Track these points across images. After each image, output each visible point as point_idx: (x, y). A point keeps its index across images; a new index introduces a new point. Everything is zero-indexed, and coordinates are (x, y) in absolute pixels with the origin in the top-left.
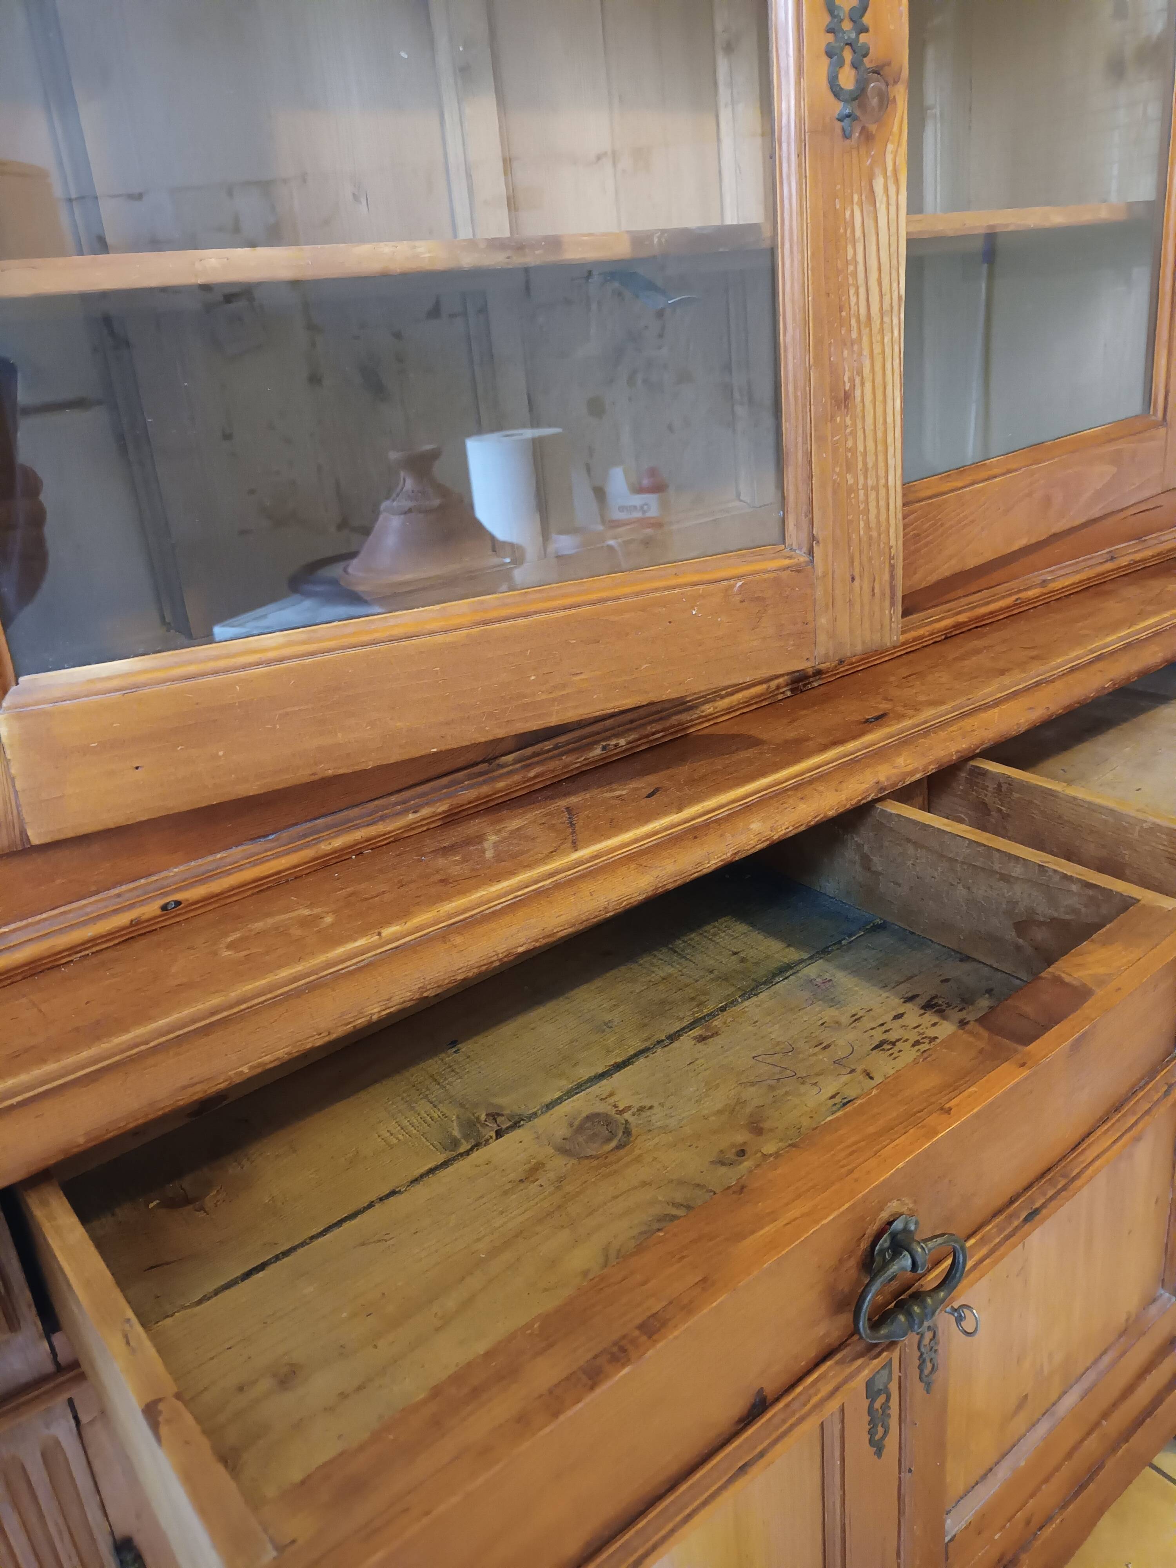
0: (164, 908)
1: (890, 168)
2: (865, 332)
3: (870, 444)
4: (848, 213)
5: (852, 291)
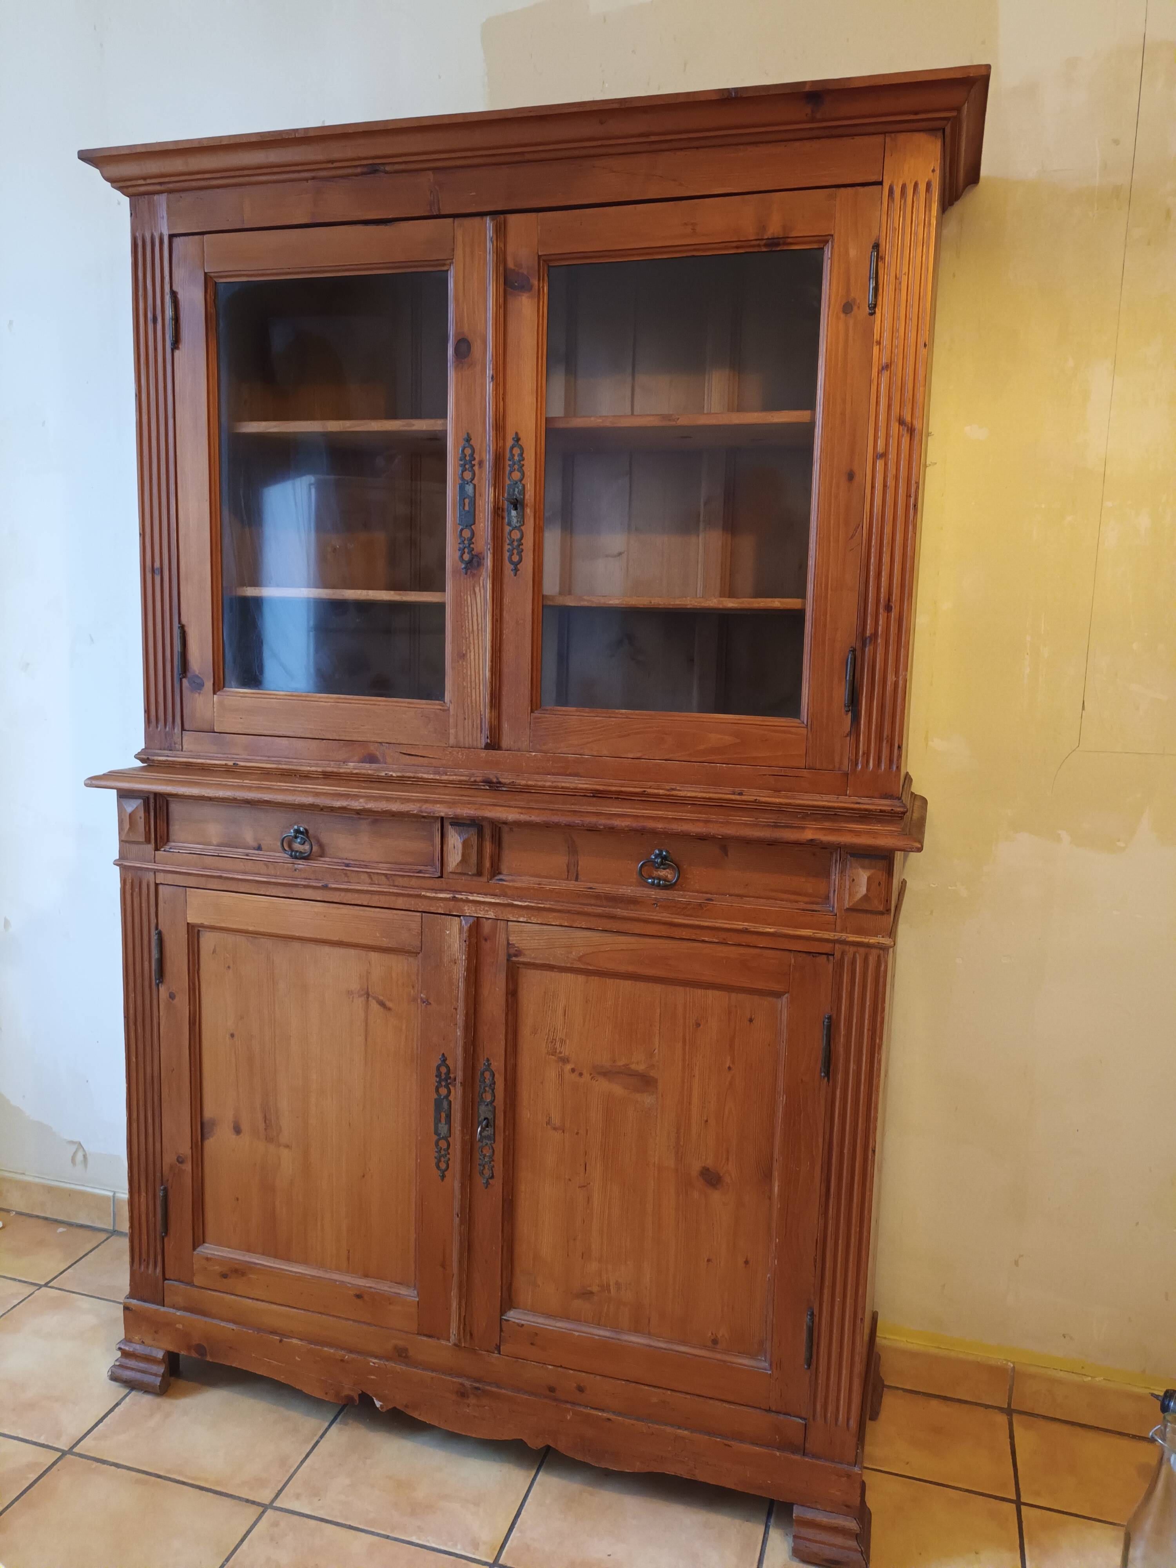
0: (234, 764)
1: (481, 585)
2: (471, 635)
3: (473, 673)
4: (465, 597)
5: (467, 621)
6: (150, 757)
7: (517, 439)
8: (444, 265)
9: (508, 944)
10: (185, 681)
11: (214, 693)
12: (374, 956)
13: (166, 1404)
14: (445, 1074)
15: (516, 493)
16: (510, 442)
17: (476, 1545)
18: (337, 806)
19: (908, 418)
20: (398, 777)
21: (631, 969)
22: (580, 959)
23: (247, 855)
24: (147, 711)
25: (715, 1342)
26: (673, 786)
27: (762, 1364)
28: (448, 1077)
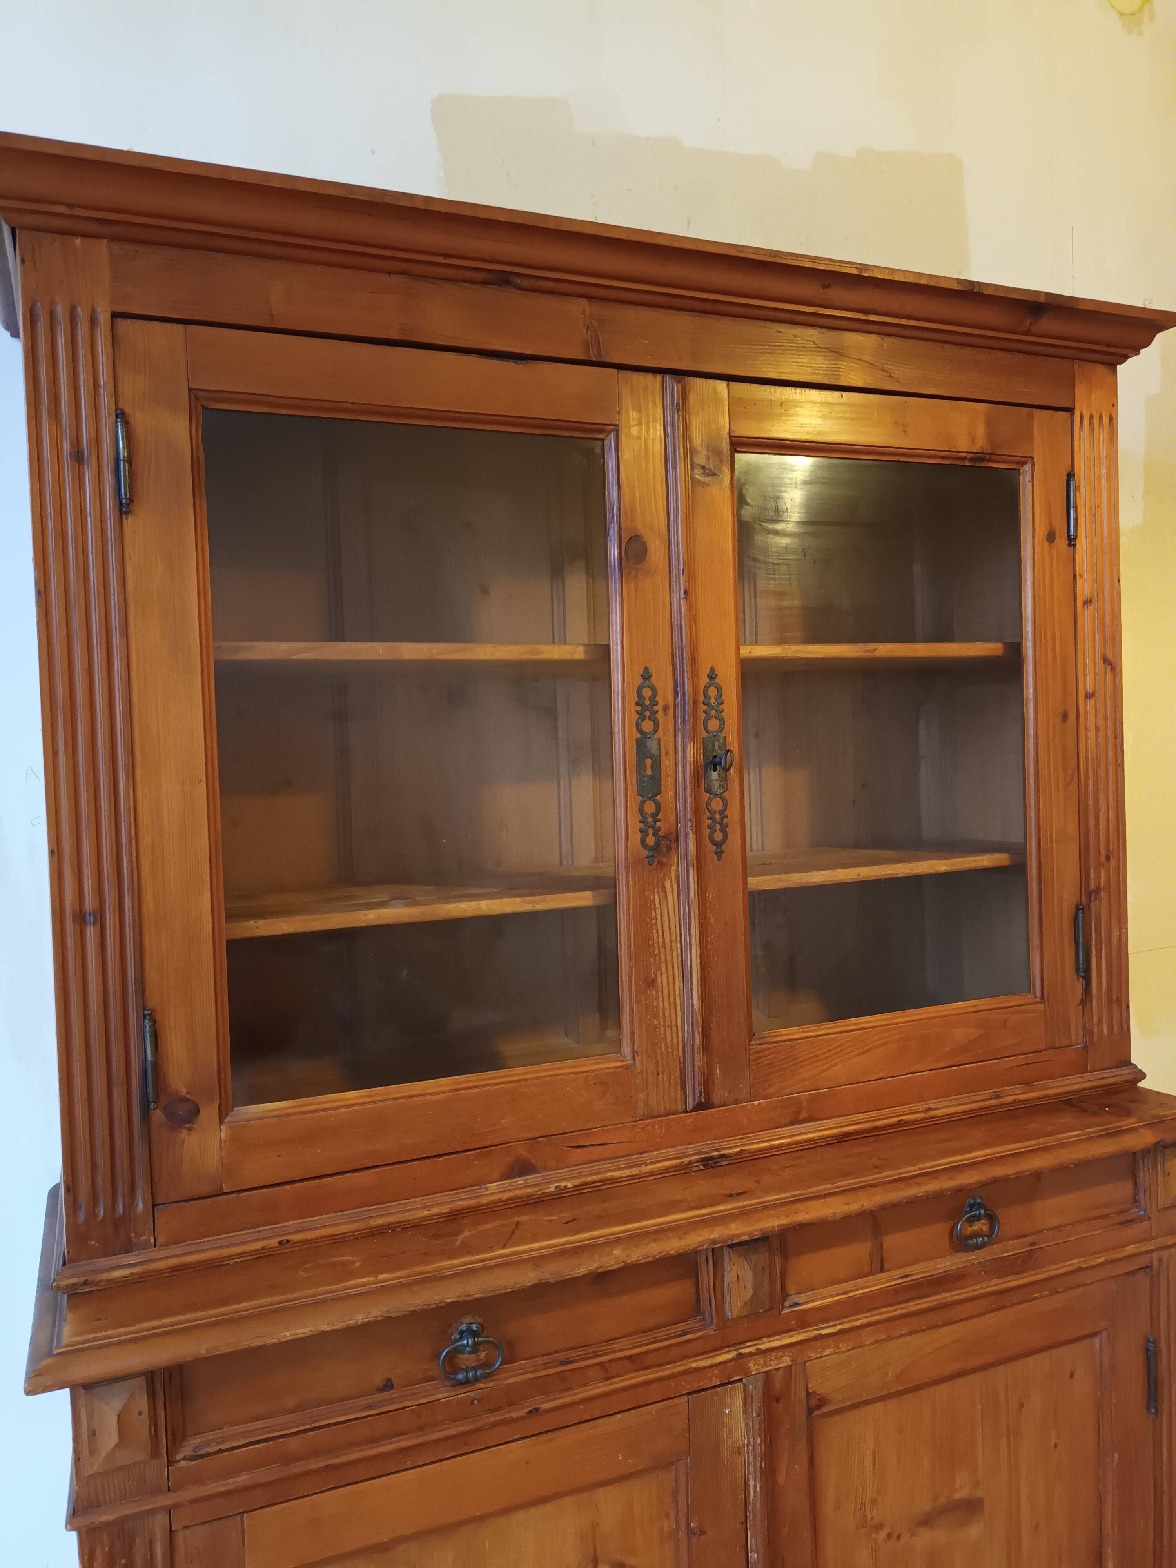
0: (280, 1242)
2: (662, 950)
3: (667, 1005)
4: (652, 897)
7: (712, 676)
8: (601, 431)
9: (808, 1394)
10: (158, 1114)
11: (223, 1118)
15: (716, 748)
16: (704, 680)
19: (1110, 656)
20: (574, 1187)
22: (898, 1378)
23: (371, 1408)
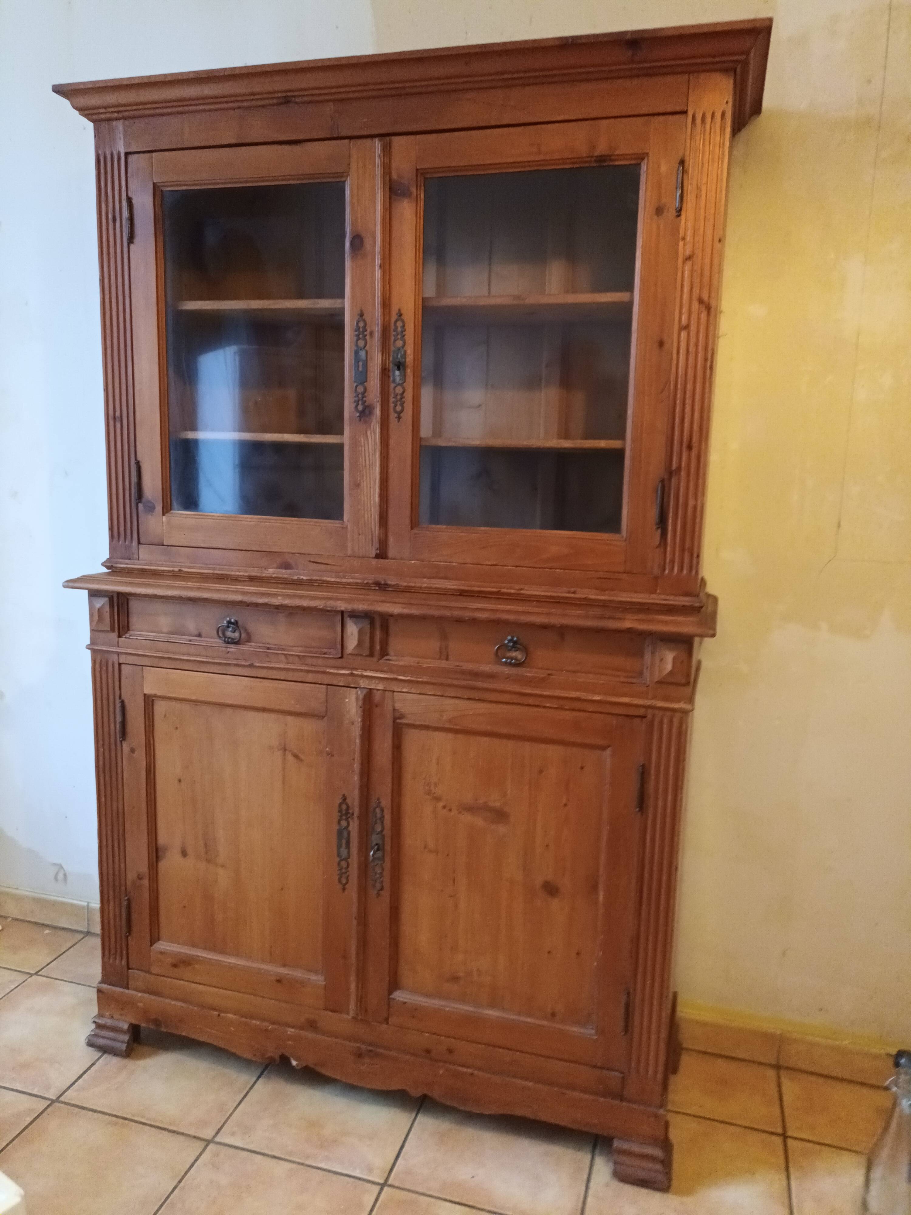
1: (372, 429)
2: (365, 469)
3: (366, 499)
4: (360, 439)
5: (361, 458)
6: (113, 565)
7: (400, 315)
8: (342, 177)
9: (394, 710)
10: (141, 506)
11: (163, 515)
12: (289, 719)
13: (131, 1064)
14: (345, 810)
15: (399, 356)
16: (394, 317)
17: (370, 1170)
18: (260, 602)
19: (705, 298)
20: (307, 580)
21: (489, 728)
22: (450, 721)
23: (190, 641)
24: (111, 529)
25: (553, 1015)
26: (522, 586)
27: (589, 1032)
28: (347, 812)
